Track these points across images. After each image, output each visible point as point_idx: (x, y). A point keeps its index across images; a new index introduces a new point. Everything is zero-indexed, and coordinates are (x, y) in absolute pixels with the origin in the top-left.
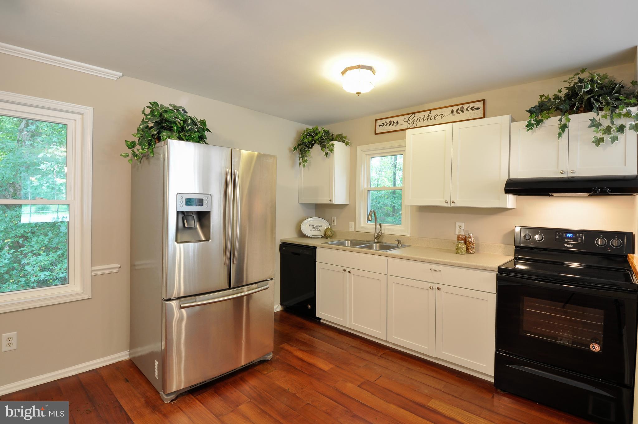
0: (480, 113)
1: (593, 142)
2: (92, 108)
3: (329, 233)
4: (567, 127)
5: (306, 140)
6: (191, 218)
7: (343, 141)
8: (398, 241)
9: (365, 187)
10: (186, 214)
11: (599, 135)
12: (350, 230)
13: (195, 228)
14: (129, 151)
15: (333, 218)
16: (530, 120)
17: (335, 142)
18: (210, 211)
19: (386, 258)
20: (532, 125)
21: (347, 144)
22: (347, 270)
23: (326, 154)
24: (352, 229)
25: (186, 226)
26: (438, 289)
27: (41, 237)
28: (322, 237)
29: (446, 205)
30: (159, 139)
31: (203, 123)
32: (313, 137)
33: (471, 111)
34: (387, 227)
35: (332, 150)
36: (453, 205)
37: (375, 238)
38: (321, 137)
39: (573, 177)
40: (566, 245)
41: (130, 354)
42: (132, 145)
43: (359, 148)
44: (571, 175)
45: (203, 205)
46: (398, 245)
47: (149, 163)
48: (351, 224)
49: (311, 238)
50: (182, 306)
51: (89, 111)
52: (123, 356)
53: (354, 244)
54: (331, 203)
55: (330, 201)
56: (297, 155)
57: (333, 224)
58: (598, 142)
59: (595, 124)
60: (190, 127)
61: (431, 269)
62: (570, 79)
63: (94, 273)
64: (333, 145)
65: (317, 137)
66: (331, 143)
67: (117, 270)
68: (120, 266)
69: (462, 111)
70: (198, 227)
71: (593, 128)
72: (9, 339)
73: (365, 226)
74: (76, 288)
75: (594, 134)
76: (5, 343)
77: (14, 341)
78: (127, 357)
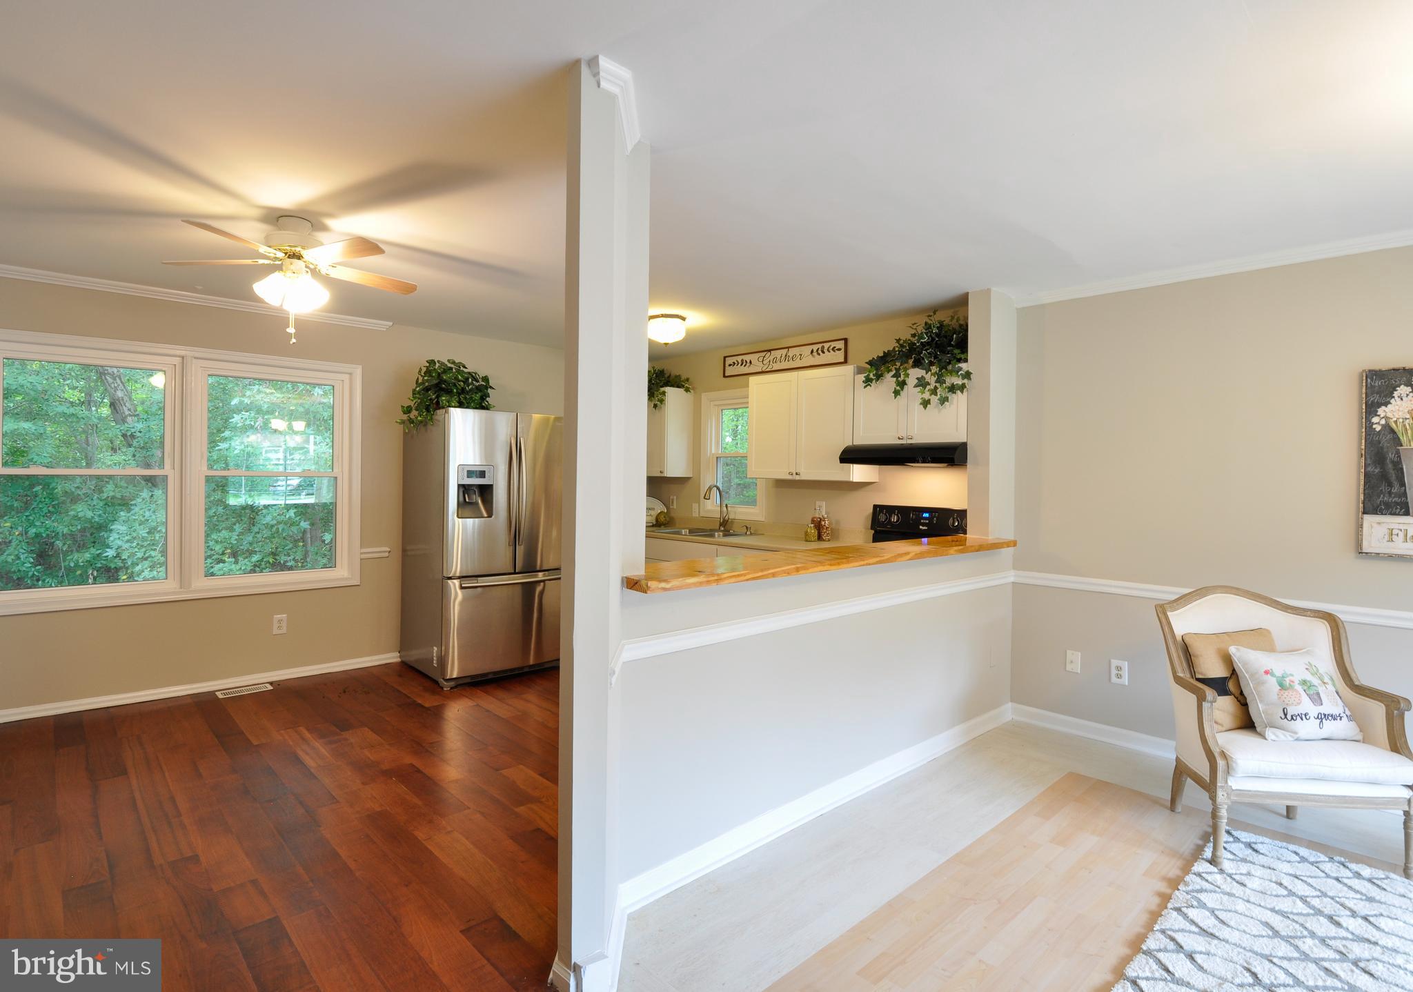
0: (840, 356)
1: (921, 404)
2: (361, 366)
3: (662, 519)
4: (906, 384)
6: (471, 492)
7: (682, 386)
8: (747, 528)
9: (713, 452)
10: (467, 487)
11: (927, 396)
12: (694, 515)
13: (477, 504)
14: (405, 417)
16: (869, 375)
17: (668, 390)
18: (492, 485)
20: (871, 380)
21: (687, 390)
23: (655, 406)
24: (695, 514)
25: (467, 500)
27: (225, 534)
28: (653, 526)
29: (790, 477)
30: (438, 406)
31: (486, 379)
33: (832, 351)
34: (740, 510)
35: (662, 401)
36: (797, 478)
37: (721, 525)
39: (911, 444)
40: (921, 527)
41: (400, 657)
42: (408, 410)
43: (704, 397)
44: (910, 442)
45: (484, 477)
46: (746, 534)
47: (426, 430)
48: (695, 506)
50: (463, 585)
51: (358, 371)
52: (392, 657)
53: (692, 532)
54: (662, 475)
55: (661, 472)
57: (671, 507)
58: (925, 403)
59: (922, 383)
60: (470, 387)
62: (913, 325)
63: (364, 556)
64: (664, 393)
66: (662, 389)
67: (387, 554)
68: (388, 549)
69: (823, 352)
70: (480, 501)
71: (918, 389)
72: (280, 621)
73: (711, 507)
74: (343, 572)
75: (920, 396)
76: (276, 625)
77: (284, 624)
78: (398, 660)
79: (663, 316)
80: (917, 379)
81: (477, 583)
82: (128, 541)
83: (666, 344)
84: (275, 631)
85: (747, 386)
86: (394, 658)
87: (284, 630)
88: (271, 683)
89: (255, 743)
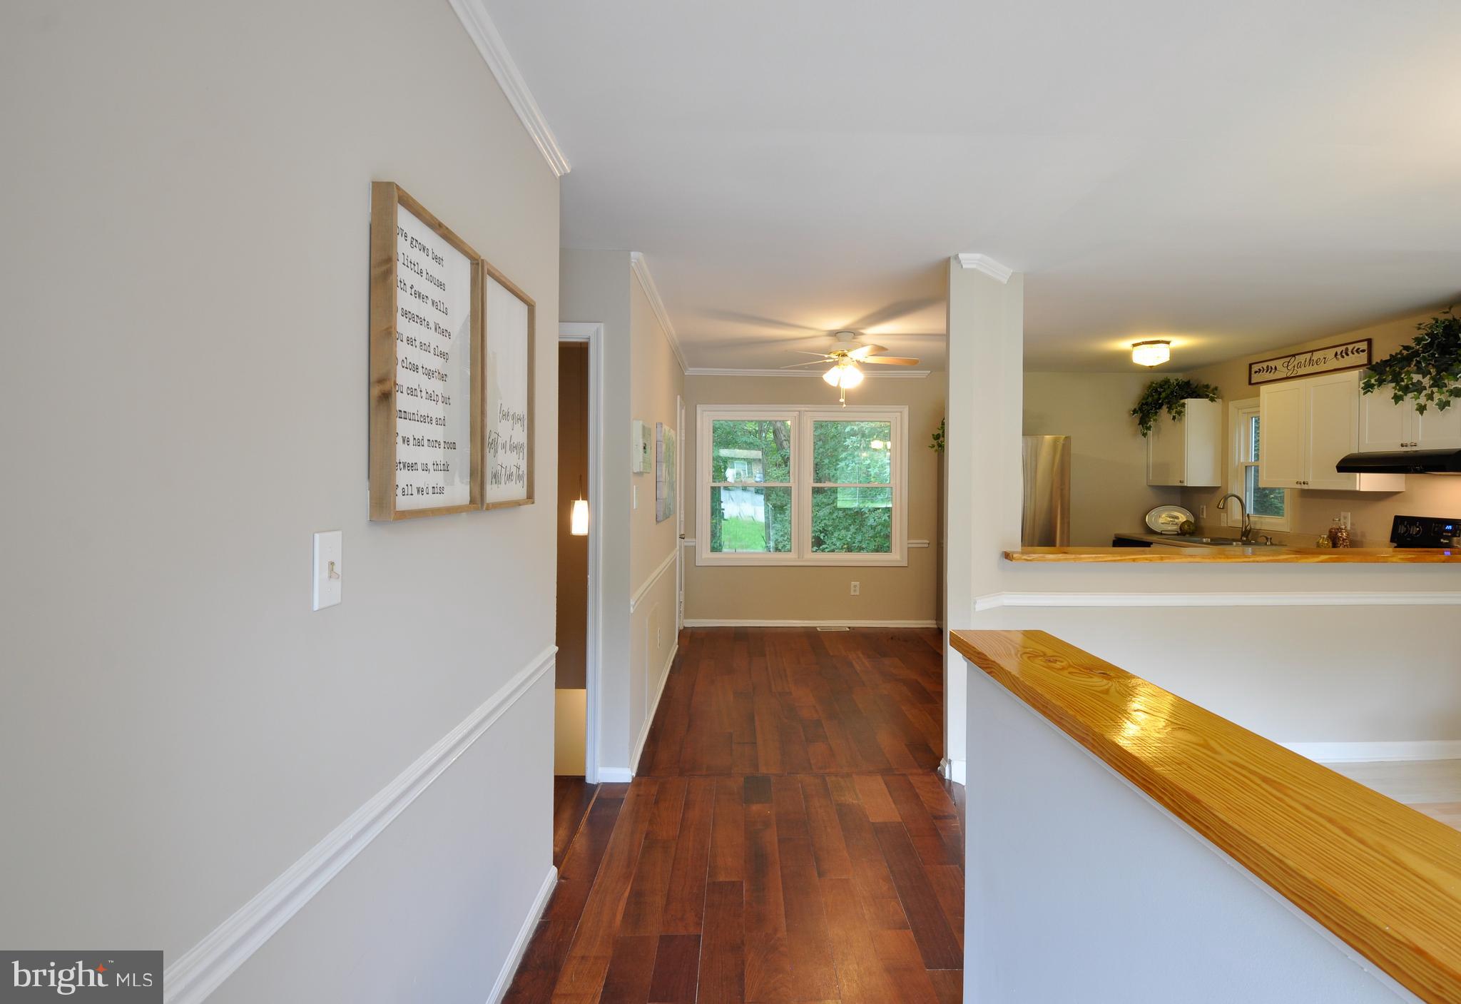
3: (1187, 527)
5: (1150, 399)
7: (1207, 396)
8: (1267, 539)
9: (1242, 461)
11: (1423, 402)
12: (1222, 525)
15: (1201, 507)
16: (1369, 381)
17: (1186, 401)
20: (1372, 386)
21: (1212, 400)
23: (1174, 418)
24: (1224, 524)
28: (1178, 534)
29: (1299, 487)
32: (1160, 394)
34: (1267, 520)
35: (1180, 413)
36: (1306, 487)
37: (1241, 534)
38: (1172, 393)
39: (1416, 452)
40: (1442, 539)
43: (1232, 405)
44: (1414, 449)
46: (1266, 544)
49: (1161, 534)
51: (905, 411)
53: (1213, 541)
54: (1182, 484)
55: (1180, 481)
57: (1201, 516)
58: (1419, 409)
63: (910, 546)
64: (1183, 405)
65: (1163, 395)
66: (1182, 401)
67: (928, 545)
71: (1416, 394)
73: (1234, 516)
75: (1416, 401)
79: (1148, 343)
83: (1153, 367)
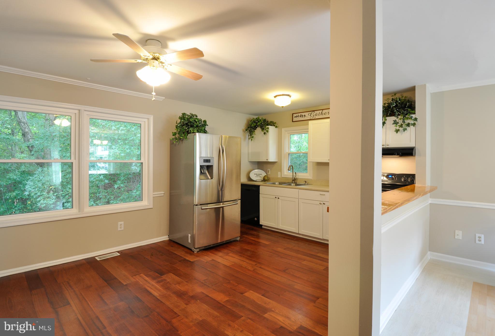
1: (395, 131)
2: (153, 116)
3: (266, 178)
4: (385, 123)
5: (253, 125)
6: (204, 168)
7: (274, 126)
8: (305, 182)
9: (287, 152)
10: (202, 167)
11: (398, 128)
12: (279, 177)
13: (206, 173)
14: (174, 137)
15: (268, 170)
17: (269, 127)
18: (213, 165)
19: (298, 190)
21: (276, 127)
22: (277, 197)
23: (265, 133)
24: (279, 176)
25: (202, 172)
26: (324, 204)
28: (262, 181)
30: (188, 133)
31: (205, 121)
32: (257, 123)
34: (299, 175)
35: (268, 131)
37: (293, 180)
38: (261, 123)
39: (388, 148)
41: (169, 237)
42: (174, 134)
43: (283, 130)
44: (387, 147)
45: (210, 162)
46: (305, 184)
47: (182, 143)
48: (279, 173)
49: (256, 181)
50: (202, 208)
51: (151, 118)
52: (165, 238)
53: (280, 183)
54: (267, 161)
55: (267, 160)
56: (247, 134)
57: (268, 173)
58: (397, 131)
59: (395, 123)
60: (200, 124)
61: (320, 194)
62: (387, 99)
63: (154, 196)
64: (268, 128)
65: (259, 124)
66: (267, 127)
67: (163, 195)
68: (164, 193)
71: (395, 125)
72: (121, 225)
73: (287, 174)
74: (145, 203)
75: (395, 128)
76: (119, 226)
77: (123, 226)
78: (168, 239)
79: (283, 95)
80: (394, 121)
81: (207, 207)
82: (34, 188)
83: (283, 107)
84: (119, 229)
85: (308, 124)
86: (166, 238)
87: (122, 229)
88: (118, 252)
89: (125, 284)
